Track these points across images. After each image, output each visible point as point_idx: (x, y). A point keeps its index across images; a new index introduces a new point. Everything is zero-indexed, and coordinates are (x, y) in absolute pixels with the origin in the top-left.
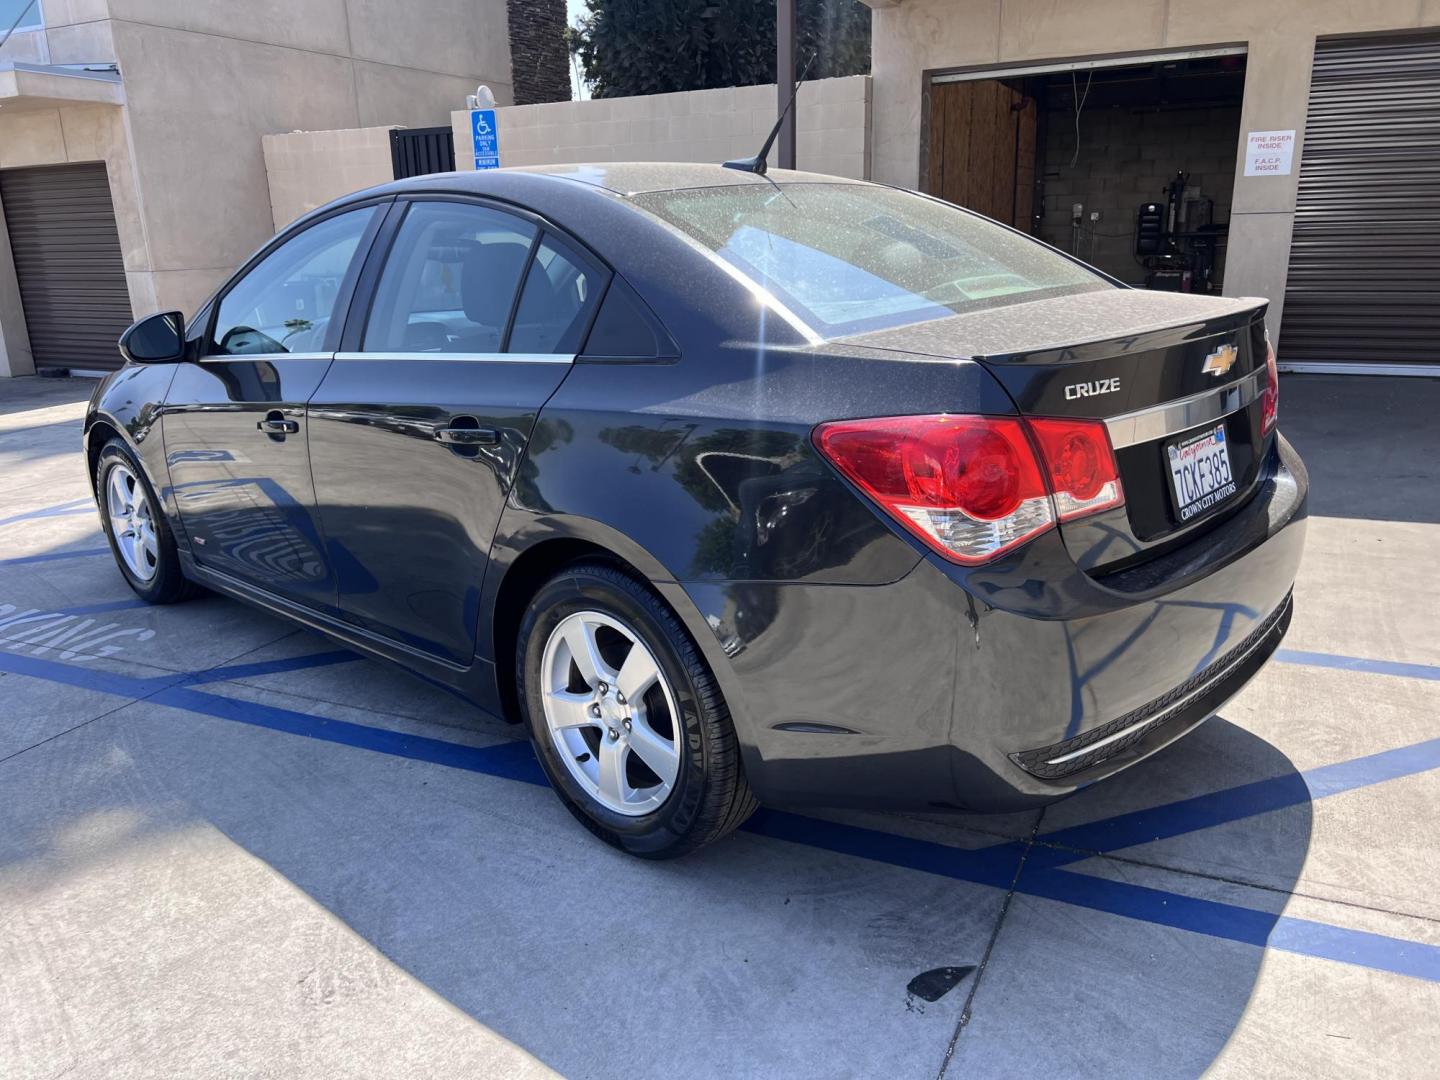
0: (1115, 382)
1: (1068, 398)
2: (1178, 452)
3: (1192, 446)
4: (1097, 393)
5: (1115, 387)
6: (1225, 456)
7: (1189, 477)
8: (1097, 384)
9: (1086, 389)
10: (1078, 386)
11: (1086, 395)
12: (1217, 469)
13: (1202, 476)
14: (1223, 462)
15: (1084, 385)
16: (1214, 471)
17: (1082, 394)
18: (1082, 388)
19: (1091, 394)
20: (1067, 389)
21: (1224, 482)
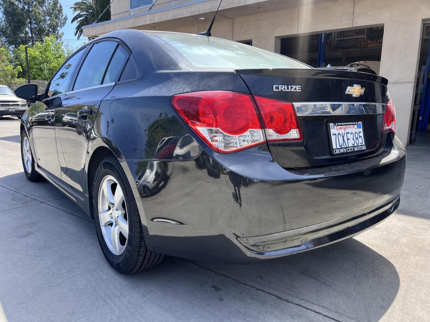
0: (298, 87)
1: (275, 90)
2: (336, 127)
3: (344, 126)
4: (289, 90)
5: (299, 89)
6: (362, 134)
7: (341, 138)
8: (290, 87)
9: (284, 88)
10: (280, 86)
11: (284, 90)
12: (357, 138)
13: (348, 139)
14: (360, 137)
15: (283, 86)
16: (355, 139)
17: (281, 89)
18: (281, 87)
19: (286, 90)
20: (274, 86)
21: (360, 144)
